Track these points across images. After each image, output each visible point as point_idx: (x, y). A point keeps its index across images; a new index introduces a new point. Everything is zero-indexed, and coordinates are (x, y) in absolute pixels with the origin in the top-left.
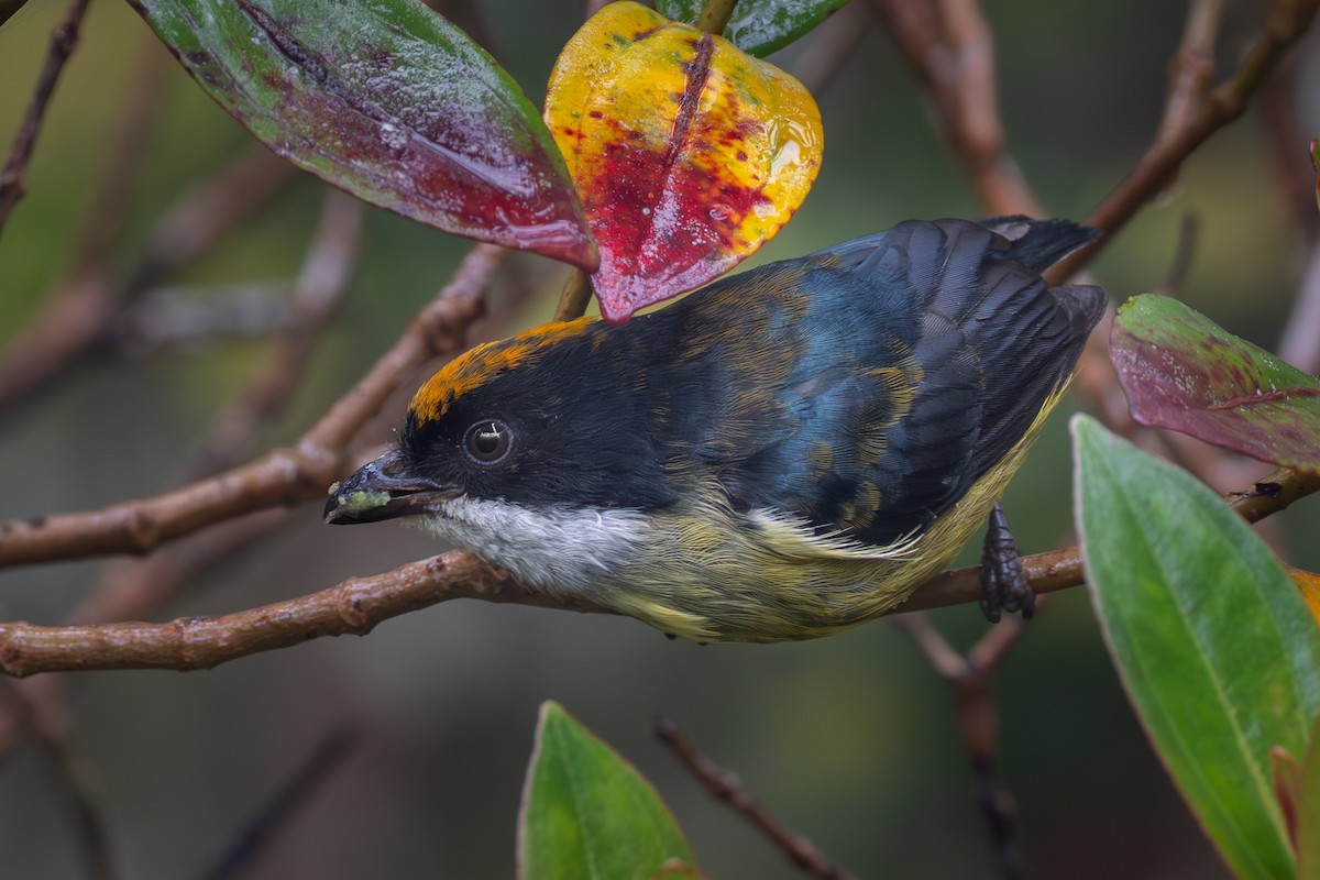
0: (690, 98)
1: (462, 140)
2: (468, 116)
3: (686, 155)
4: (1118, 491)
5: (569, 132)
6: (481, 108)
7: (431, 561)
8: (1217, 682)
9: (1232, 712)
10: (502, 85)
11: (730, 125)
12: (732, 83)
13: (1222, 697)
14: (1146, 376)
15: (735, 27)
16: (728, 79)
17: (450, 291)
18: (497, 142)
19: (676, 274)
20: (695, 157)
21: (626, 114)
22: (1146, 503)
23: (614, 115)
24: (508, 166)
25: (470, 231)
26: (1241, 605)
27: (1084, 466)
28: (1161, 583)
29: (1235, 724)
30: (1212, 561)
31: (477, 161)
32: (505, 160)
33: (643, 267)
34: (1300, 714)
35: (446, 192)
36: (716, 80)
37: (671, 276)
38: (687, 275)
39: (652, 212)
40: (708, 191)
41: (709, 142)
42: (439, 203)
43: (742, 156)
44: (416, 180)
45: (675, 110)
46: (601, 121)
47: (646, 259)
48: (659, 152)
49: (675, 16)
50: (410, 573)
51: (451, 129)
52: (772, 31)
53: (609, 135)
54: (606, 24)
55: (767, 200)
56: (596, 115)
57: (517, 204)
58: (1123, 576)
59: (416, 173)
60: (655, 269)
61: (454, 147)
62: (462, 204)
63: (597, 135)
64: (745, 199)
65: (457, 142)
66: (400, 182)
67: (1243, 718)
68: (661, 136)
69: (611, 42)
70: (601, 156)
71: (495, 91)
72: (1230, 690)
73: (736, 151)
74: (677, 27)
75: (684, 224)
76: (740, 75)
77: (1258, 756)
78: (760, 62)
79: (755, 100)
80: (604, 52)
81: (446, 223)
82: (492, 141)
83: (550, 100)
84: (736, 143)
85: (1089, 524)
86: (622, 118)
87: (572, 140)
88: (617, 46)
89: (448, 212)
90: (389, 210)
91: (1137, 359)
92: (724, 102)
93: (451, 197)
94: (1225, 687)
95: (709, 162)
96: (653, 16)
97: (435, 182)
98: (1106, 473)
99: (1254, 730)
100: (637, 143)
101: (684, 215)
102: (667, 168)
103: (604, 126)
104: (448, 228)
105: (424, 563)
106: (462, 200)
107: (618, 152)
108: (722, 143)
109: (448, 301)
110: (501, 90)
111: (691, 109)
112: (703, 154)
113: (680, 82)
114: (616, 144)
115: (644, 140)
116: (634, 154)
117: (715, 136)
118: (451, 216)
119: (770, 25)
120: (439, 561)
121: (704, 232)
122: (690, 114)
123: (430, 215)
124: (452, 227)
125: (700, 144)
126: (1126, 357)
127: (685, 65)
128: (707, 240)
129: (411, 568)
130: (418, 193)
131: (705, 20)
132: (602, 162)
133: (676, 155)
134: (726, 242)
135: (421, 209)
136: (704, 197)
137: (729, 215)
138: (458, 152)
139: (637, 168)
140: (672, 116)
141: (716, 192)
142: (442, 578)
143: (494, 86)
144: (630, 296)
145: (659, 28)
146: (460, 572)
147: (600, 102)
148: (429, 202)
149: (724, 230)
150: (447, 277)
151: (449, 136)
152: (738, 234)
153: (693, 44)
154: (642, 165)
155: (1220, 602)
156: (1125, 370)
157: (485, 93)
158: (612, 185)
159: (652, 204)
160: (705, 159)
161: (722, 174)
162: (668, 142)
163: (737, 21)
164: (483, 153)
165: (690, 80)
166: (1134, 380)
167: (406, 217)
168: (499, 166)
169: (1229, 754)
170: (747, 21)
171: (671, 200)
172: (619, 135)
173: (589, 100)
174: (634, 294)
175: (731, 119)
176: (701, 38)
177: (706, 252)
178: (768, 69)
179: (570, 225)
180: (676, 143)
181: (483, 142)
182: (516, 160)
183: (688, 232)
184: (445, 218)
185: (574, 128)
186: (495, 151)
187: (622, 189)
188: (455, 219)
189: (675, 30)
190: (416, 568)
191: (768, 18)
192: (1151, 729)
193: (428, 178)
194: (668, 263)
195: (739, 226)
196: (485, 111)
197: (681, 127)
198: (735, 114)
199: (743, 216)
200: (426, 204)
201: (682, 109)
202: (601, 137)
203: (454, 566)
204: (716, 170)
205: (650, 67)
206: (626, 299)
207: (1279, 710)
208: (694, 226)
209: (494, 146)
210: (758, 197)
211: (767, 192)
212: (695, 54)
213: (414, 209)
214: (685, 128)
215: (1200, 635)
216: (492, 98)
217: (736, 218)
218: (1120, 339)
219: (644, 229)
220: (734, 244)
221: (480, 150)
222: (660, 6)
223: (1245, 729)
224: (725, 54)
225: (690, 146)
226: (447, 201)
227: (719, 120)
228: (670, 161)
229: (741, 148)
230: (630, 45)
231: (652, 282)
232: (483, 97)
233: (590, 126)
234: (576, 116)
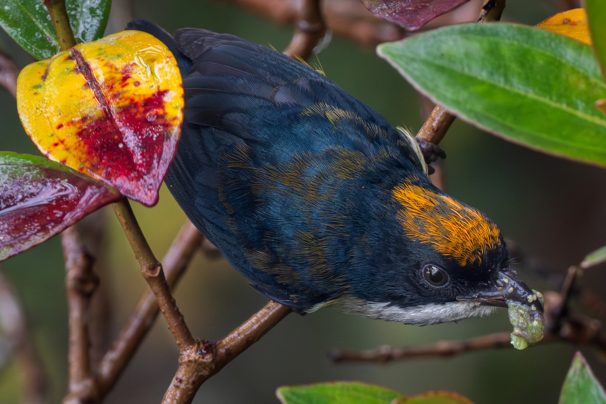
0: (91, 80)
1: (12, 197)
2: (4, 185)
3: (114, 107)
4: (426, 62)
5: (56, 145)
6: (6, 177)
7: (174, 381)
8: (545, 100)
9: (564, 107)
10: (6, 158)
11: (119, 76)
12: (102, 58)
13: (554, 104)
14: (398, 8)
15: (78, 36)
16: (98, 59)
17: (69, 264)
18: (27, 184)
19: (160, 160)
20: (118, 103)
21: (72, 113)
22: (442, 55)
23: (68, 119)
24: (41, 190)
25: (52, 233)
26: (523, 58)
27: (401, 66)
28: (482, 83)
29: (570, 110)
30: (494, 52)
31: (27, 201)
32: (38, 188)
33: (143, 170)
34: (593, 80)
35: (26, 226)
36: (94, 64)
37: (158, 162)
38: (164, 155)
39: (124, 143)
40: (138, 112)
41: (118, 92)
42: (28, 233)
43: (137, 84)
44: (9, 233)
45: (91, 93)
46: (65, 127)
47: (141, 165)
48: (101, 115)
49: (49, 55)
50: (171, 396)
51: (2, 198)
52: (96, 22)
53: (73, 130)
54: (26, 85)
55: (165, 92)
56: (60, 126)
57: (61, 201)
58: (463, 95)
59: (6, 231)
60: (149, 166)
61: (12, 204)
62: (38, 224)
63: (69, 135)
64: (156, 100)
65: (10, 201)
66: (3, 241)
67: (570, 104)
68: (96, 109)
69: (35, 91)
70: (79, 142)
71: (5, 164)
72: (554, 98)
73: (133, 84)
74: (55, 58)
75: (142, 135)
76: (102, 51)
77: (593, 114)
78: (105, 38)
79: (119, 56)
80: (36, 97)
81: (39, 239)
82: (25, 186)
83: (35, 139)
84: (129, 81)
85: (427, 88)
86: (72, 118)
87: (61, 147)
88: (39, 90)
89: (35, 234)
90: (10, 257)
91: (387, 6)
92: (107, 69)
93: (30, 226)
94: (551, 99)
95: (126, 99)
96: (41, 64)
97: (18, 227)
98: (413, 60)
99: (581, 105)
100: (89, 122)
101: (137, 131)
102: (112, 120)
103: (68, 127)
104: (42, 240)
105: (171, 386)
106: (36, 223)
107: (84, 133)
108: (123, 86)
109: (72, 269)
110: (7, 161)
111: (97, 86)
112: (120, 99)
113: (81, 78)
114: (80, 130)
115: (90, 117)
116: (92, 127)
117: (117, 87)
118: (38, 234)
119: (92, 20)
120: (177, 379)
121: (154, 131)
122: (98, 88)
123: (29, 242)
124: (43, 238)
125: (115, 96)
126: (382, 9)
127: (76, 70)
128: (158, 132)
129: (169, 393)
130: (15, 238)
131: (64, 45)
132: (82, 143)
133: (109, 110)
134: (167, 125)
135: (23, 243)
136: (139, 116)
137: (157, 114)
138: (15, 204)
139: (99, 131)
140: (92, 96)
141: (141, 109)
142: (186, 385)
143: (3, 162)
144: (150, 187)
145: (49, 66)
146: (190, 375)
147: (56, 120)
148: (24, 237)
149: (161, 121)
150: (62, 260)
151: (5, 201)
152: (168, 117)
153: (70, 58)
154: (100, 129)
155: (514, 66)
156: (387, 15)
157: (2, 169)
158: (96, 149)
159: (121, 140)
160: (123, 100)
161: (137, 99)
162: (101, 109)
163: (77, 32)
164: (25, 195)
165: (83, 74)
166: (395, 15)
167: (20, 253)
168: (38, 193)
169: (580, 125)
170: (81, 28)
171: (127, 130)
172: (78, 125)
173: (51, 124)
174: (151, 185)
175: (117, 73)
176: (70, 53)
177: (162, 138)
178: (111, 39)
179: (91, 189)
180: (105, 105)
181: (21, 190)
182: (43, 184)
183: (147, 137)
184: (36, 237)
185: (56, 141)
186: (30, 189)
187: (102, 146)
188: (41, 234)
189: (55, 60)
190: (171, 391)
191: (88, 18)
192: (537, 147)
193: (13, 228)
194: (152, 158)
195: (165, 114)
196: (9, 176)
197: (100, 97)
198: (116, 69)
199: (163, 108)
200: (23, 239)
201: (93, 89)
202: (72, 134)
203: (186, 375)
204: (132, 100)
205: (61, 85)
206: (150, 190)
207: (583, 86)
208: (147, 132)
209: (29, 188)
210: (161, 94)
211: (162, 88)
212: (75, 62)
213: (20, 246)
214: (102, 95)
215: (518, 87)
216: (7, 168)
217: (161, 112)
218: (371, 5)
219: (128, 154)
220: (171, 123)
221: (23, 195)
222: (38, 57)
223: (576, 108)
224: (87, 50)
225: (111, 101)
226: (31, 229)
227: (113, 78)
228: (109, 116)
229: (133, 81)
230: (44, 84)
231: (154, 172)
232: (3, 172)
233: (62, 134)
234: (52, 135)
